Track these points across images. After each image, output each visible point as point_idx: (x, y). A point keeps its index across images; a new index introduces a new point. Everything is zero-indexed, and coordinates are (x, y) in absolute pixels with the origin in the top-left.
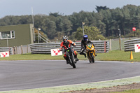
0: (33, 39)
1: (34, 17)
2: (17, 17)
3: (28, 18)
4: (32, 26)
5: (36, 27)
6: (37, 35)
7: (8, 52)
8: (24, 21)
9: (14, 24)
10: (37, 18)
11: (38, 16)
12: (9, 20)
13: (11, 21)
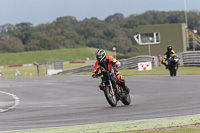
0: (186, 44)
1: (188, 14)
2: (164, 12)
3: (179, 16)
4: (185, 26)
5: (191, 28)
6: (191, 40)
7: (150, 63)
8: (174, 19)
9: (159, 23)
10: (192, 16)
11: (194, 13)
12: (151, 17)
13: (154, 18)
